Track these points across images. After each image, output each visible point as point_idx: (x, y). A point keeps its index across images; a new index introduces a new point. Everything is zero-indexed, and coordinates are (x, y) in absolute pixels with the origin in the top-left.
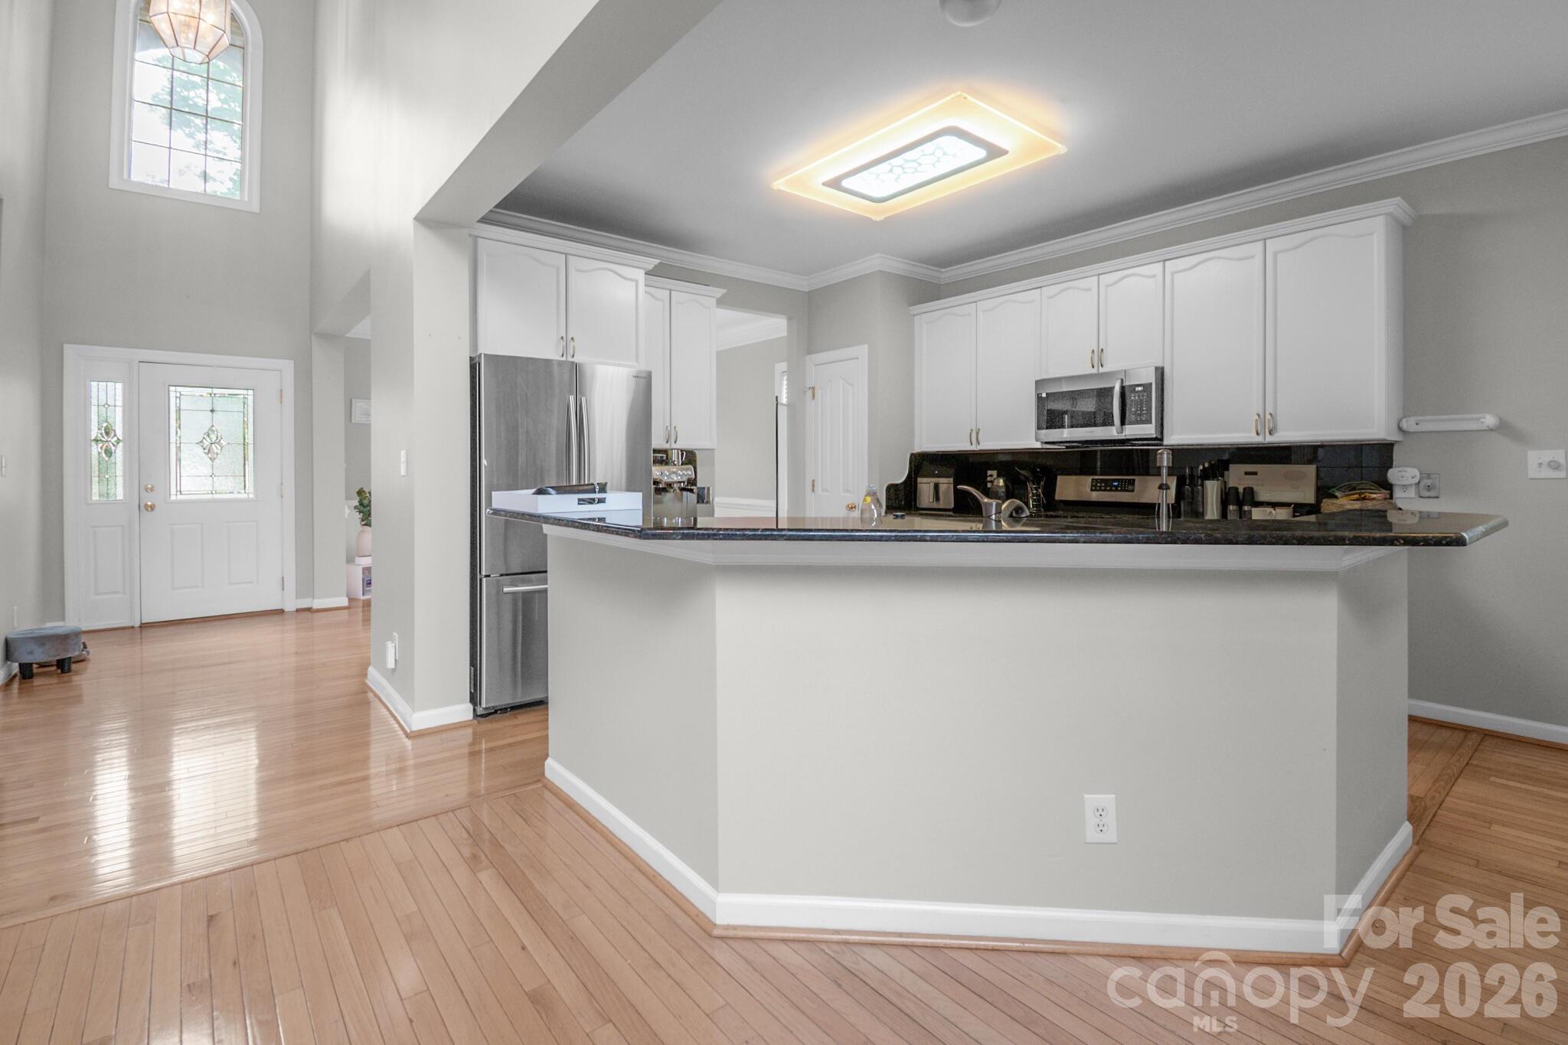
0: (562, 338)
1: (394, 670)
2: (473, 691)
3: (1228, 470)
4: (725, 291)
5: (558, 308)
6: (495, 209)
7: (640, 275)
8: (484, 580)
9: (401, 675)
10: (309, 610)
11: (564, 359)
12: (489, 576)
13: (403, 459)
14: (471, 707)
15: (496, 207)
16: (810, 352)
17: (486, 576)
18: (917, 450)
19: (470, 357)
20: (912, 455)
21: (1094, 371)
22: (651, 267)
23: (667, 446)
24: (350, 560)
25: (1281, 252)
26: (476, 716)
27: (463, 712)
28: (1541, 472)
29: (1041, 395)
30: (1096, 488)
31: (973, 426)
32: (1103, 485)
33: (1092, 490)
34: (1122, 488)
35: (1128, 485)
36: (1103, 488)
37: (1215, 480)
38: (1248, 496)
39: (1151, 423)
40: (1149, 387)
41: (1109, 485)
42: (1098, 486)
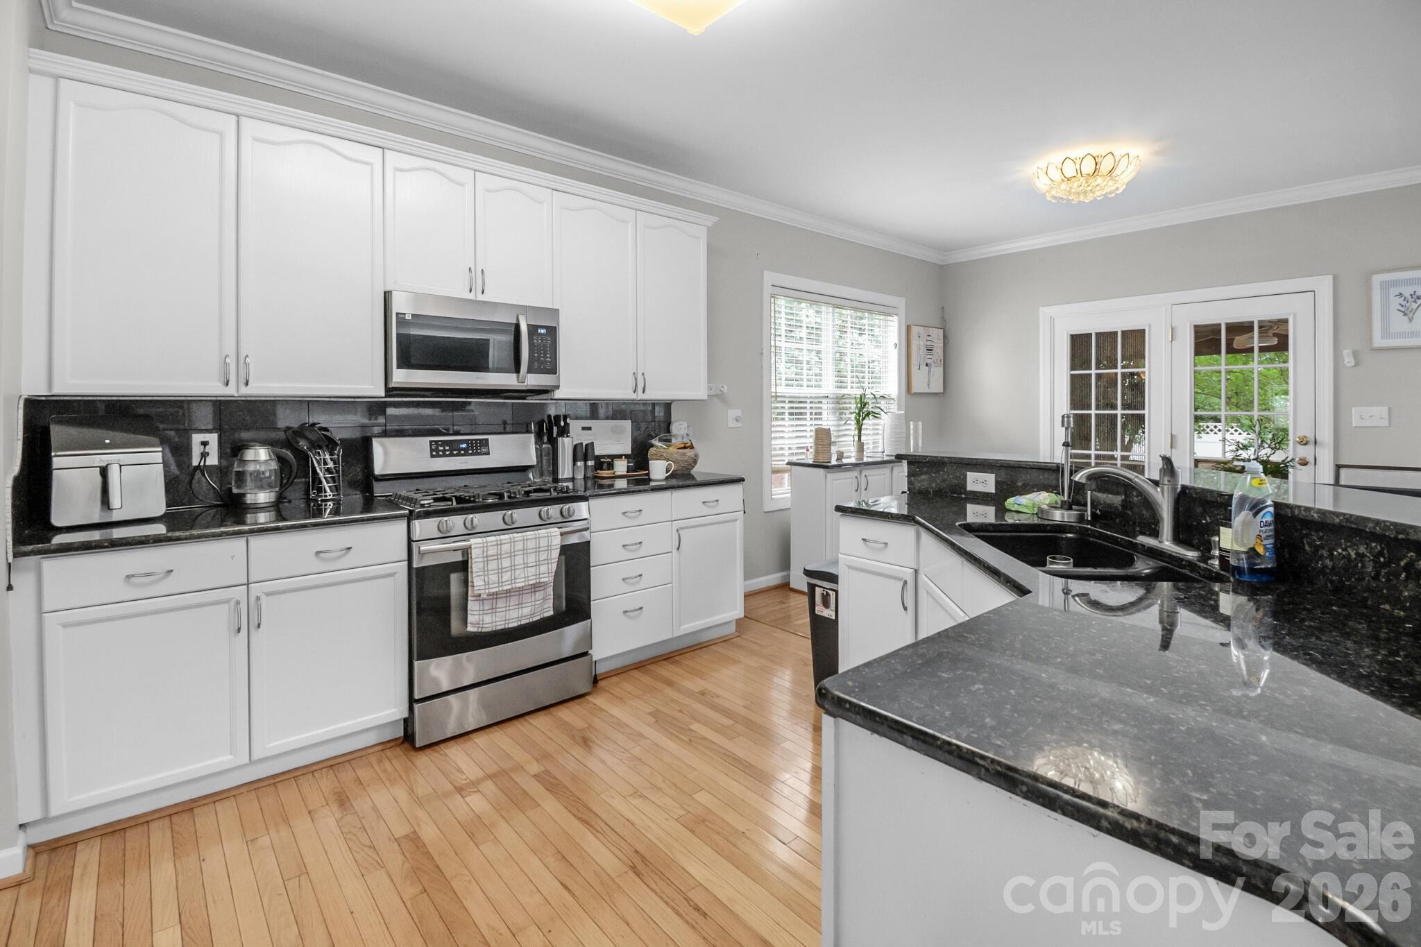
21: (476, 297)
28: (732, 424)
29: (402, 316)
30: (438, 453)
31: (230, 349)
32: (447, 448)
33: (432, 456)
34: (473, 451)
35: (480, 446)
36: (447, 453)
37: (568, 436)
38: (590, 451)
39: (556, 374)
40: (552, 331)
41: (455, 447)
42: (441, 451)
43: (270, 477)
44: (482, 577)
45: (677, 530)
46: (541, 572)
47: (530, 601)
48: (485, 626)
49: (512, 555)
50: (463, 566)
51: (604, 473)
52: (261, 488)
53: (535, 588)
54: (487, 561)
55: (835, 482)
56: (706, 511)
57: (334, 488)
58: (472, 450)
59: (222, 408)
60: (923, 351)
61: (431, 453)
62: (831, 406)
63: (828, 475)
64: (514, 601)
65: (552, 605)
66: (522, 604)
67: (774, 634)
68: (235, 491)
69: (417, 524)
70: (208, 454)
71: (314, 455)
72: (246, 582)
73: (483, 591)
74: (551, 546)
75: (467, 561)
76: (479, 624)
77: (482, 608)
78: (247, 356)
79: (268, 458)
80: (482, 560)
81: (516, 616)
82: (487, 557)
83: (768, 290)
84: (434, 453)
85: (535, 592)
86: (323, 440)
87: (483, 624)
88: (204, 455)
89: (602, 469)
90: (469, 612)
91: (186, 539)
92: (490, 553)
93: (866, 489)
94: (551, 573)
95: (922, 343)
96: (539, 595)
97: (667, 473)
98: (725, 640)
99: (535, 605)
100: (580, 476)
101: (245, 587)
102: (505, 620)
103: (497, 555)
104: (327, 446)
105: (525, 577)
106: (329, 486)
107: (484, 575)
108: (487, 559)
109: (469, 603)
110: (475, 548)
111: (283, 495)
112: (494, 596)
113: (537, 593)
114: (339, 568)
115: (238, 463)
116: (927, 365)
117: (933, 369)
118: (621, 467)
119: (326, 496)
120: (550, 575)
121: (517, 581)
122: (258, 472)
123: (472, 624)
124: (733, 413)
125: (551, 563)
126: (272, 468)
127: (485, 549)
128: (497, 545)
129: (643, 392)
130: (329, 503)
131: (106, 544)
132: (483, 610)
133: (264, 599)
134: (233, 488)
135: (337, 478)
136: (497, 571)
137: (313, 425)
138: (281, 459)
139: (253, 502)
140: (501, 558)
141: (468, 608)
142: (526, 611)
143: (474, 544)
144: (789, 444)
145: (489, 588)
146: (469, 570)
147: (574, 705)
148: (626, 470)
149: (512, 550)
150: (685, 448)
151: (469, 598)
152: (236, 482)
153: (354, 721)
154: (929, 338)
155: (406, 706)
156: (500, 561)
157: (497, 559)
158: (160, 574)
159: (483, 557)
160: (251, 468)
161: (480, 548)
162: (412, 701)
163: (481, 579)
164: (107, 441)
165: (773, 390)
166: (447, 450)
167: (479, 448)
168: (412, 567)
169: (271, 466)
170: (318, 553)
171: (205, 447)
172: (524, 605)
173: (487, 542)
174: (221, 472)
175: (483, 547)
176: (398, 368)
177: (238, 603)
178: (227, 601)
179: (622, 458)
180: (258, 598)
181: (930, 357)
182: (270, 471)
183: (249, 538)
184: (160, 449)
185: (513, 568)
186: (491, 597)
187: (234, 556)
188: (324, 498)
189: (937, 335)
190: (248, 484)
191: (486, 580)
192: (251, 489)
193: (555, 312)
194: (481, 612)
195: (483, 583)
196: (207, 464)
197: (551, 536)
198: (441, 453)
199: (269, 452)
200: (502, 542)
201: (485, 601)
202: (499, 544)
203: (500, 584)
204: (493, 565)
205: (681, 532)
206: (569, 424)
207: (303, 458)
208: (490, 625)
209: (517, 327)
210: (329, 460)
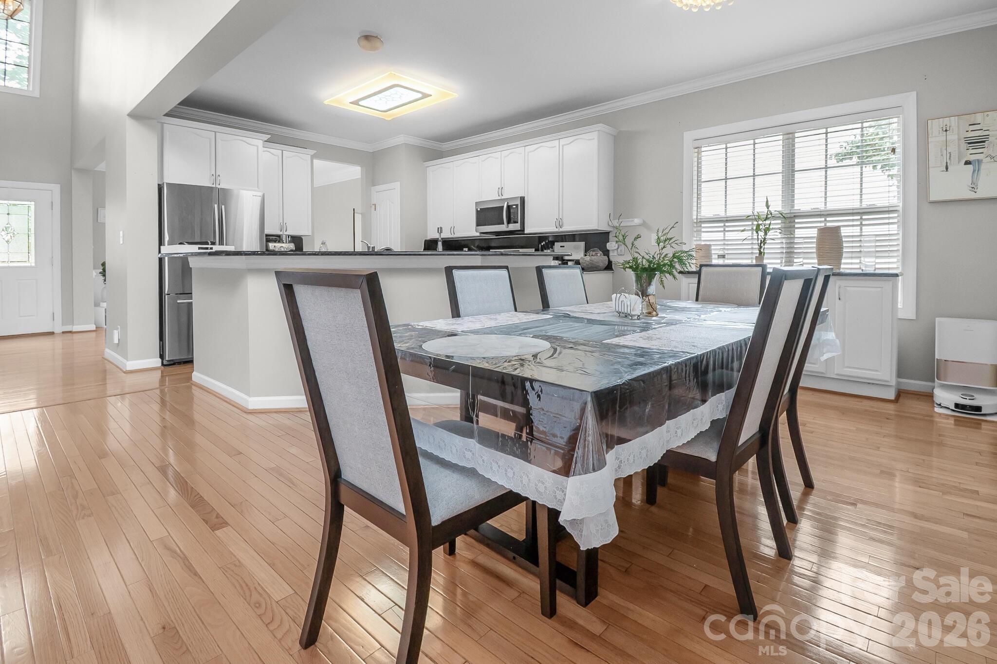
0: (213, 175)
1: (118, 344)
2: (161, 353)
3: (554, 245)
4: (315, 151)
5: (210, 159)
6: (179, 106)
7: (260, 143)
8: (166, 296)
9: (121, 347)
10: (70, 332)
11: (214, 186)
12: (169, 294)
13: (121, 235)
14: (160, 360)
15: (178, 104)
16: (374, 185)
17: (168, 294)
18: (428, 238)
19: (158, 184)
20: (426, 241)
21: (500, 198)
22: (266, 139)
23: (279, 233)
24: (97, 305)
25: (565, 145)
26: (163, 364)
27: (157, 362)
39: (518, 223)
40: (517, 206)
60: (957, 146)
83: (688, 145)
95: (952, 138)
129: (561, 227)
176: (477, 226)
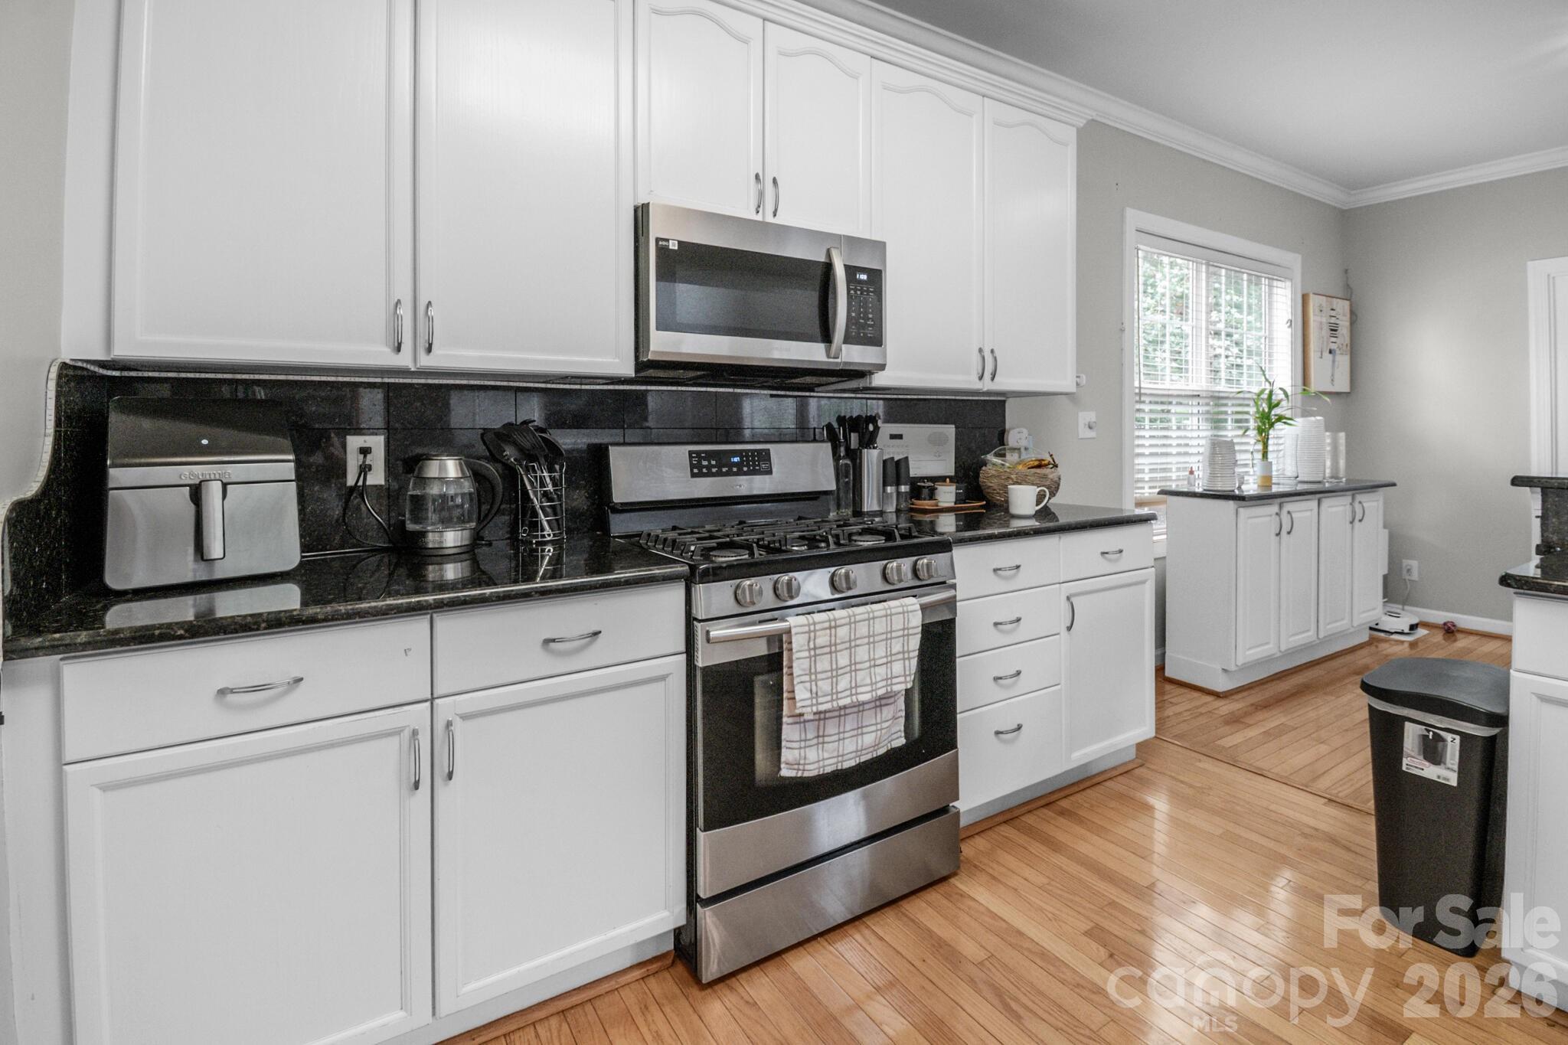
28: (1085, 433)
29: (664, 243)
30: (700, 470)
31: (404, 292)
32: (713, 462)
33: (693, 475)
34: (749, 468)
35: (759, 461)
36: (714, 470)
37: (874, 448)
38: (903, 470)
39: (881, 346)
40: (876, 276)
41: (724, 461)
42: (705, 467)
43: (462, 506)
44: (808, 685)
45: (1068, 598)
46: (894, 674)
47: (874, 722)
48: (807, 767)
49: (852, 645)
50: (774, 662)
51: (926, 504)
52: (447, 522)
53: (880, 702)
54: (815, 656)
55: (1250, 521)
56: (1105, 566)
57: (555, 524)
58: (748, 466)
59: (391, 394)
60: (1326, 332)
61: (692, 470)
62: (1203, 409)
63: (1241, 510)
64: (850, 723)
65: (902, 728)
66: (862, 727)
67: (1201, 765)
68: (411, 527)
69: (700, 590)
70: (370, 468)
71: (527, 470)
72: (429, 697)
73: (809, 709)
74: (908, 629)
75: (780, 655)
76: (799, 764)
77: (803, 737)
78: (430, 302)
79: (460, 476)
80: (806, 654)
81: (854, 749)
82: (815, 649)
83: (1130, 235)
84: (696, 471)
85: (881, 706)
86: (541, 447)
87: (805, 764)
88: (364, 469)
89: (919, 498)
90: (784, 743)
91: (325, 620)
92: (820, 641)
93: (1289, 533)
94: (910, 675)
95: (1324, 320)
96: (887, 712)
97: (1037, 505)
98: (1124, 771)
99: (881, 729)
100: (891, 508)
101: (428, 704)
102: (838, 756)
103: (830, 646)
104: (546, 457)
105: (872, 684)
106: (547, 521)
107: (811, 681)
108: (814, 652)
109: (784, 727)
110: (796, 634)
111: (481, 534)
112: (822, 717)
113: (885, 709)
114: (586, 667)
115: (415, 483)
116: (1330, 352)
117: (1338, 358)
118: (947, 495)
119: (543, 536)
120: (908, 679)
121: (860, 690)
122: (443, 497)
123: (787, 764)
124: (1087, 416)
125: (909, 659)
126: (466, 490)
127: (812, 634)
128: (830, 628)
129: (993, 379)
130: (547, 548)
131: (181, 632)
132: (805, 740)
133: (458, 727)
134: (408, 522)
135: (558, 508)
136: (829, 674)
137: (526, 423)
138: (478, 476)
139: (437, 546)
140: (836, 652)
141: (783, 737)
142: (869, 739)
143: (795, 627)
144: (1177, 463)
145: (818, 704)
146: (785, 670)
147: (932, 895)
148: (954, 500)
149: (853, 637)
150: (1039, 466)
151: (785, 720)
152: (412, 512)
153: (602, 938)
154: (1333, 313)
155: (682, 906)
156: (834, 655)
157: (831, 653)
158: (282, 685)
159: (809, 650)
160: (434, 490)
161: (805, 633)
162: (693, 900)
163: (805, 688)
164: (205, 442)
165: (1136, 384)
166: (714, 466)
167: (758, 463)
168: (695, 666)
169: (461, 487)
170: (547, 642)
171: (365, 457)
172: (865, 730)
173: (814, 624)
174: (390, 495)
175: (809, 632)
176: (657, 329)
177: (415, 733)
178: (397, 732)
179: (945, 481)
180: (449, 724)
181: (1334, 340)
182: (463, 495)
183: (435, 615)
184: (291, 457)
185: (853, 667)
186: (817, 717)
187: (410, 650)
188: (540, 539)
189: (1342, 307)
190: (430, 515)
191: (814, 690)
192: (433, 524)
193: (880, 247)
194: (803, 744)
195: (808, 695)
196: (368, 483)
197: (908, 612)
198: (704, 470)
199: (460, 464)
200: (838, 623)
201: (807, 724)
202: (833, 627)
203: (835, 697)
204: (823, 664)
205: (1073, 600)
206: (879, 428)
207: (511, 476)
208: (816, 765)
209: (828, 267)
210: (548, 480)
